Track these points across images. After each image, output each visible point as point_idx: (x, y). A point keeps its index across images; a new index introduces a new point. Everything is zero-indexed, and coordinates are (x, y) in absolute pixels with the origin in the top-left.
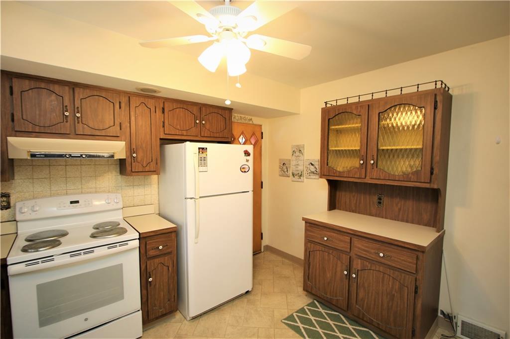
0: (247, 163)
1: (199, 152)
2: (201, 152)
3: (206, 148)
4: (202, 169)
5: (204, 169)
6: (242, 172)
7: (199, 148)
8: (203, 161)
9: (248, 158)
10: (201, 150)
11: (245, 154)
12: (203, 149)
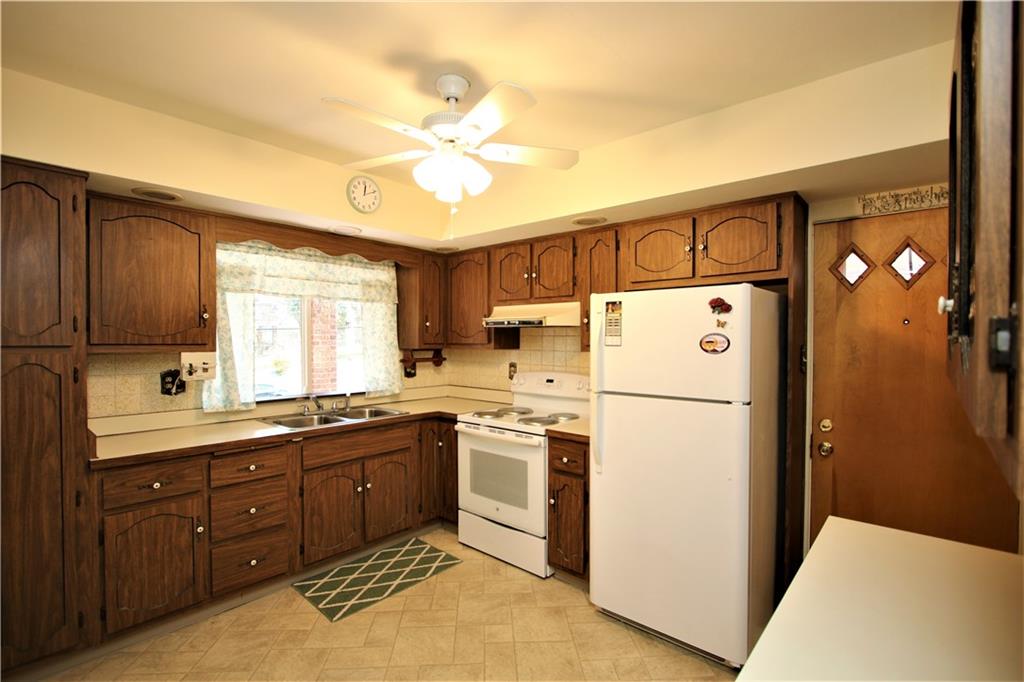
0: (720, 330)
1: (607, 310)
2: (610, 311)
3: (620, 303)
4: (610, 340)
5: (615, 340)
6: (706, 351)
7: (608, 304)
8: (613, 326)
9: (723, 317)
10: (610, 306)
11: (713, 307)
12: (614, 303)
